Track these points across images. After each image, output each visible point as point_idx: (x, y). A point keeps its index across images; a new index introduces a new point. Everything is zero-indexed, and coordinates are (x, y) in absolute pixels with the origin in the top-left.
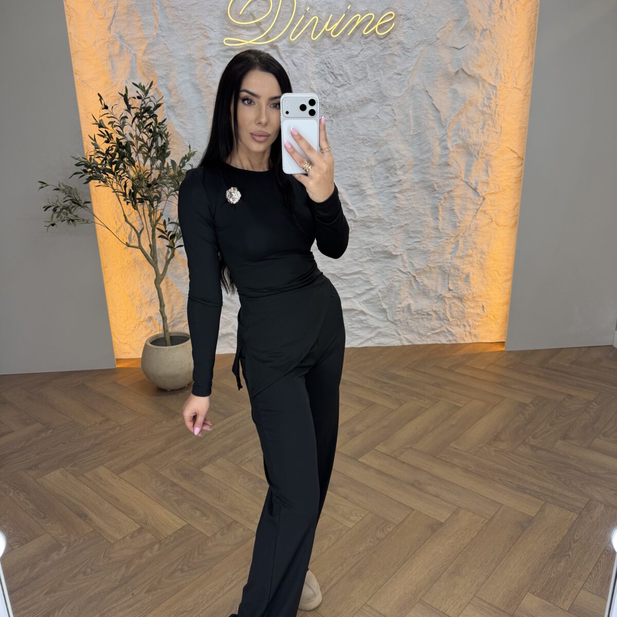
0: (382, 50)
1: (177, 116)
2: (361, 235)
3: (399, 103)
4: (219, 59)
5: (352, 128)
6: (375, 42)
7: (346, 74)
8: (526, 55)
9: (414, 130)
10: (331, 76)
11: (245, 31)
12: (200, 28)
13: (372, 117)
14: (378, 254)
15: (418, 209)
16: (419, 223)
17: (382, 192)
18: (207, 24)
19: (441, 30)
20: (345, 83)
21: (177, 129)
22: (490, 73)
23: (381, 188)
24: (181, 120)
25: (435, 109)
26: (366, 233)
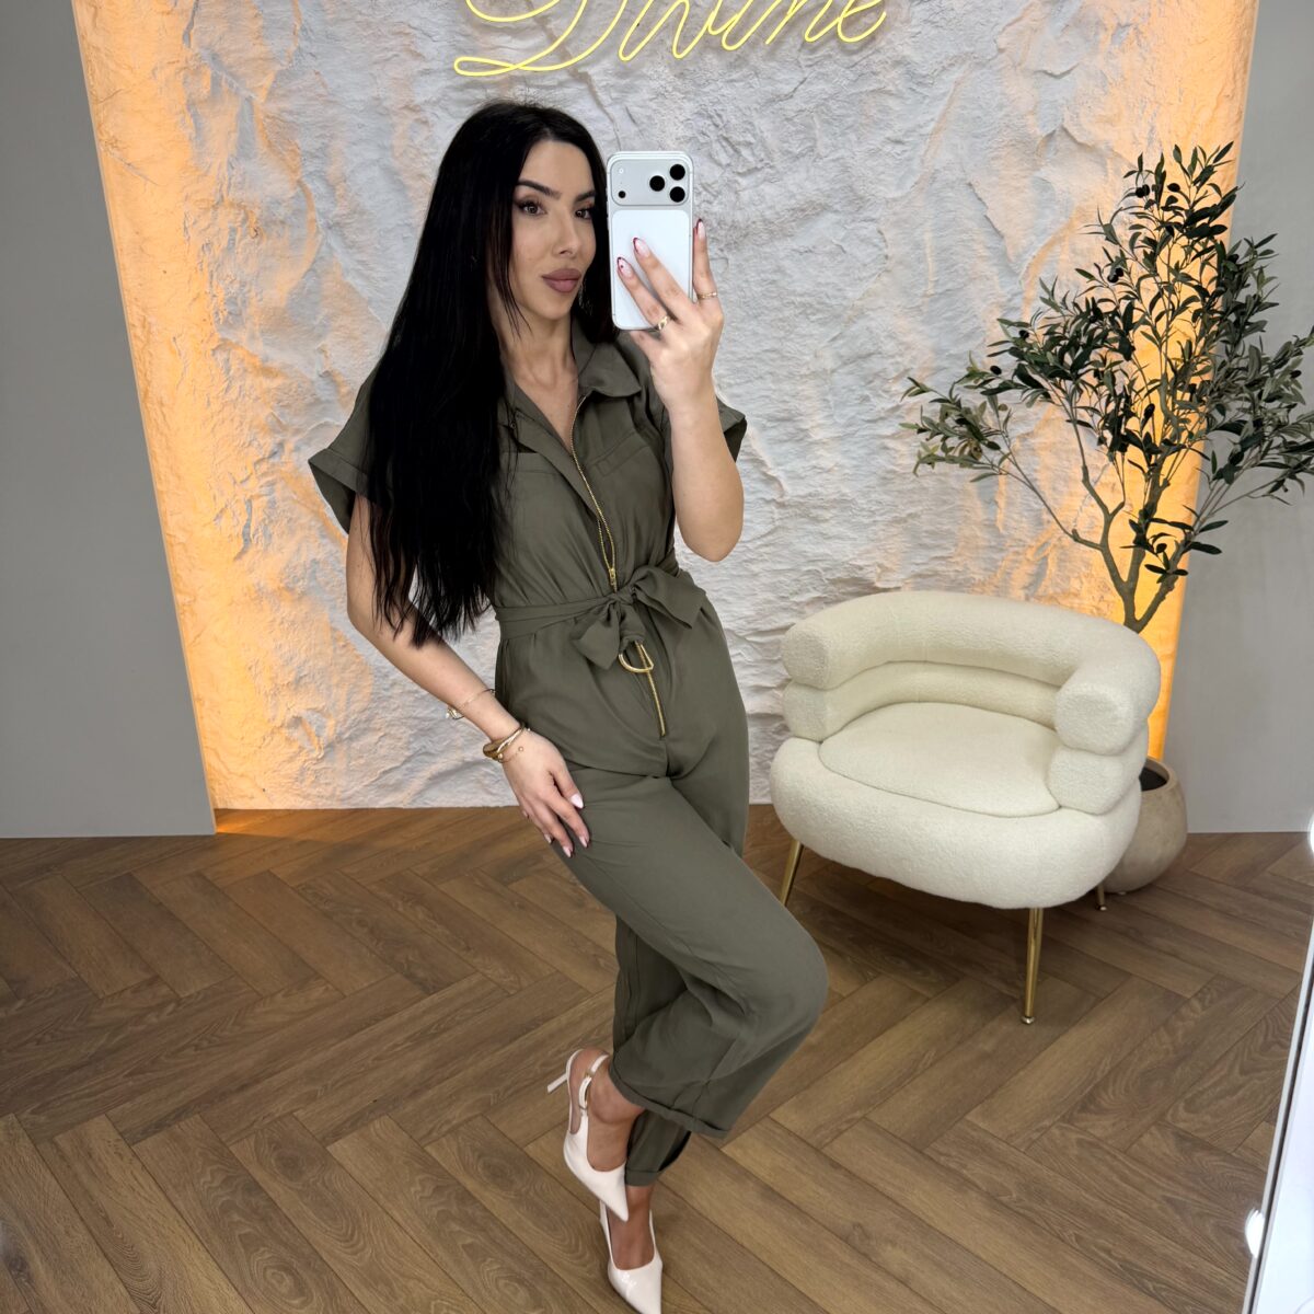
0: (855, 81)
1: (351, 247)
2: (798, 537)
3: (895, 214)
4: (445, 109)
5: (775, 277)
6: (835, 62)
7: (762, 141)
8: (1228, 91)
9: (937, 281)
10: (723, 147)
11: (509, 38)
12: (399, 33)
13: (828, 249)
14: (840, 585)
15: (943, 478)
16: (945, 512)
17: (852, 435)
18: (415, 23)
19: (1009, 29)
20: (759, 166)
21: (349, 279)
22: (1135, 137)
23: (850, 425)
24: (359, 257)
25: (991, 230)
26: (812, 533)
